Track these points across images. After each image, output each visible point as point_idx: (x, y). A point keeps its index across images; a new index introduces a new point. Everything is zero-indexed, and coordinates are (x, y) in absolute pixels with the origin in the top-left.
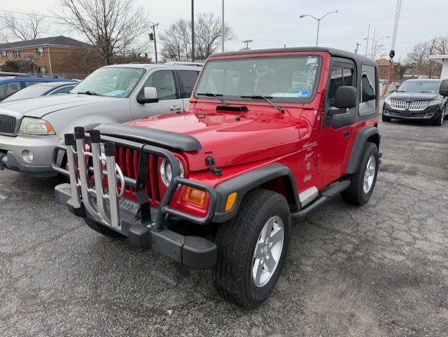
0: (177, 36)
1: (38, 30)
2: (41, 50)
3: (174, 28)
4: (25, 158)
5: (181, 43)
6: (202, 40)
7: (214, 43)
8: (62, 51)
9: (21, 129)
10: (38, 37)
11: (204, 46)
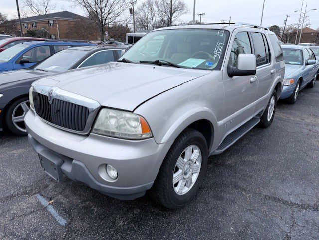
0: (146, 11)
1: (48, 8)
2: (51, 22)
3: (144, 5)
4: (103, 175)
5: (149, 16)
6: (164, 14)
7: (173, 17)
8: (67, 23)
9: (95, 127)
10: (48, 13)
11: (166, 19)
